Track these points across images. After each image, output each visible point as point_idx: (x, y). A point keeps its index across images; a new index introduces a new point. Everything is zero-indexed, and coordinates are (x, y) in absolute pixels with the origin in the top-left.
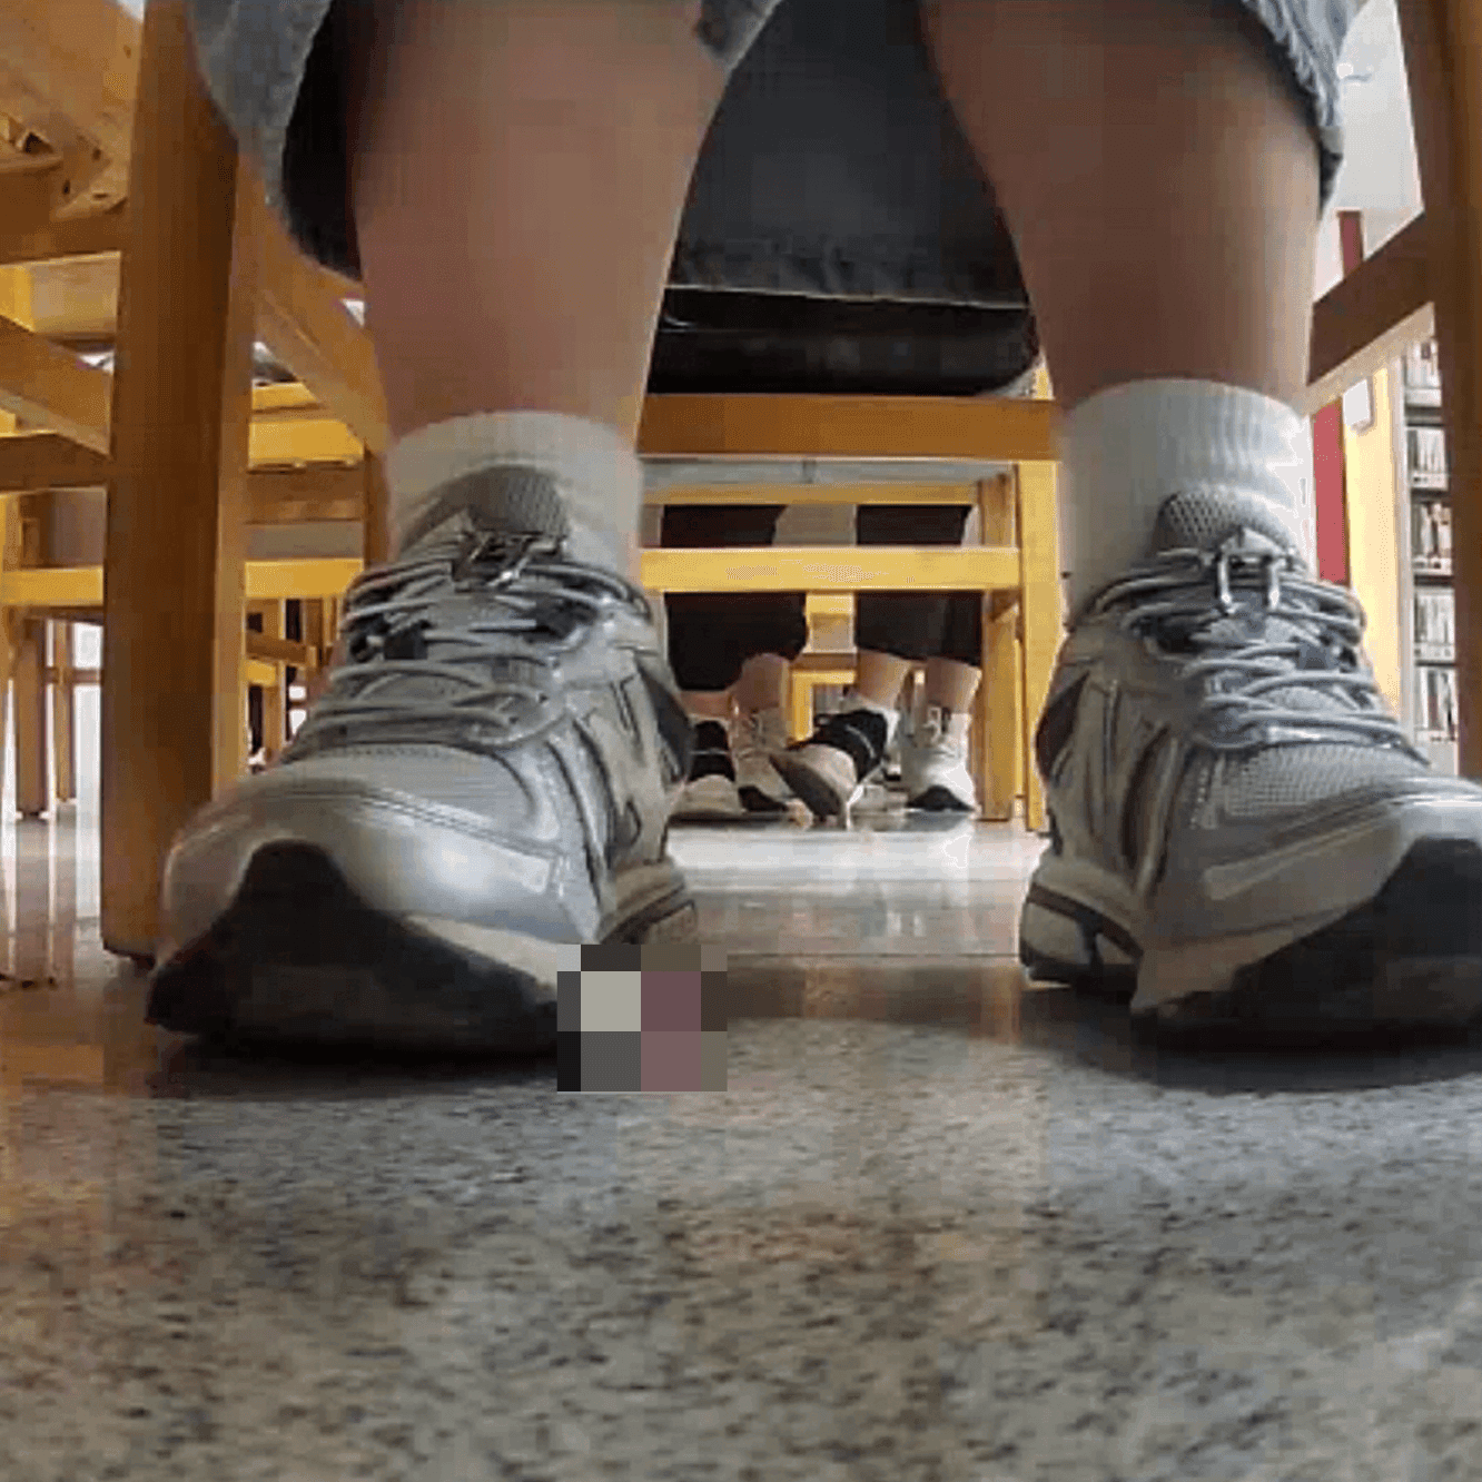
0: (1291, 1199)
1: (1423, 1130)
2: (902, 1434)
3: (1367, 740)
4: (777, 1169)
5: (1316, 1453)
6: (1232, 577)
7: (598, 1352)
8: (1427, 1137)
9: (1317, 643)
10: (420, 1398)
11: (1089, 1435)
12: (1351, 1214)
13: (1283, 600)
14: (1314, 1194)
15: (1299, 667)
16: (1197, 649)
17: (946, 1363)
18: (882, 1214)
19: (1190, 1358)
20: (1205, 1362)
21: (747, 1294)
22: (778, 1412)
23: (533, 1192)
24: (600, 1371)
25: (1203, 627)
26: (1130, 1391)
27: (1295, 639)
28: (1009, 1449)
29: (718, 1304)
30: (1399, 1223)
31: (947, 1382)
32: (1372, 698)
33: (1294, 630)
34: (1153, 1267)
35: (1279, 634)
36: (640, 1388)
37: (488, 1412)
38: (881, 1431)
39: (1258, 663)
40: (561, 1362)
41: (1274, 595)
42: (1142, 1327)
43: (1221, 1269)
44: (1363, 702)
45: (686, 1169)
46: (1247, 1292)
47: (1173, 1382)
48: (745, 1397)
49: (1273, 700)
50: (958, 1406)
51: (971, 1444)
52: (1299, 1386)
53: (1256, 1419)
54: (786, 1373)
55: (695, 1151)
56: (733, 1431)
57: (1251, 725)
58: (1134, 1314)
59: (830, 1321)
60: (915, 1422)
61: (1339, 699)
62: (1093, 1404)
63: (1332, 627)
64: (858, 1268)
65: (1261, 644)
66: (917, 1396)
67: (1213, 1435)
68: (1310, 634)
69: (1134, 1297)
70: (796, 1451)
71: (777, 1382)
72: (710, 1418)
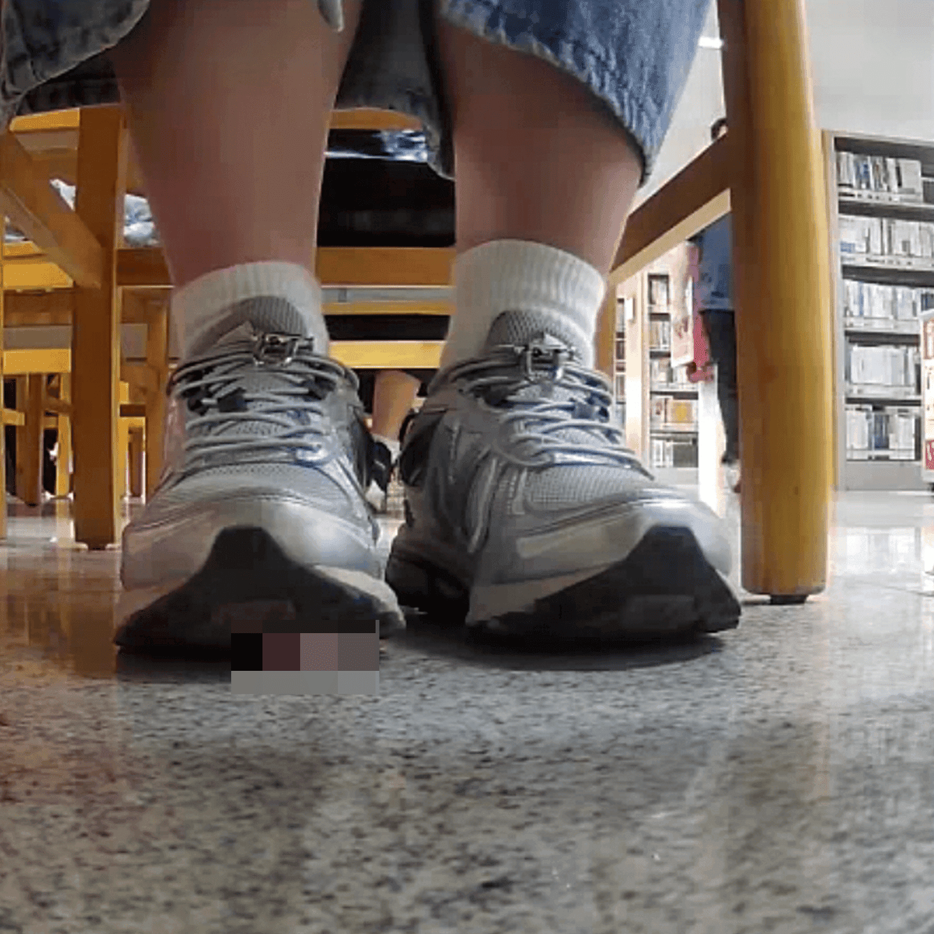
0: (569, 750)
1: (671, 708)
2: (267, 886)
3: (616, 463)
4: (252, 725)
5: (524, 907)
6: (534, 362)
7: (109, 831)
8: (673, 712)
9: (585, 403)
11: (384, 892)
12: (604, 760)
13: (564, 377)
14: (584, 746)
15: (574, 417)
16: (510, 405)
17: (309, 844)
18: (306, 753)
19: (463, 846)
20: (472, 850)
21: (206, 799)
22: (198, 870)
23: (103, 736)
24: (103, 841)
25: (514, 393)
26: (419, 865)
27: (572, 400)
28: (330, 897)
29: (184, 804)
30: (633, 766)
31: (308, 855)
32: (618, 437)
33: (572, 394)
34: (461, 790)
35: (561, 397)
36: (123, 852)
37: (32, 863)
38: (255, 883)
39: (548, 414)
40: (84, 835)
41: (560, 373)
42: (440, 827)
43: (505, 792)
44: (613, 440)
45: (198, 724)
46: (515, 807)
47: (448, 860)
48: (182, 859)
49: (557, 436)
50: (306, 869)
51: (307, 893)
52: (528, 866)
53: (488, 886)
54: (211, 847)
55: (205, 714)
56: (169, 878)
57: (544, 451)
58: (438, 818)
59: (249, 817)
60: (278, 878)
61: (597, 436)
62: (392, 873)
63: (594, 394)
64: (278, 785)
65: (552, 402)
66: (284, 863)
67: (460, 895)
68: (581, 398)
69: (443, 808)
70: (199, 892)
71: (206, 852)
72: (157, 871)
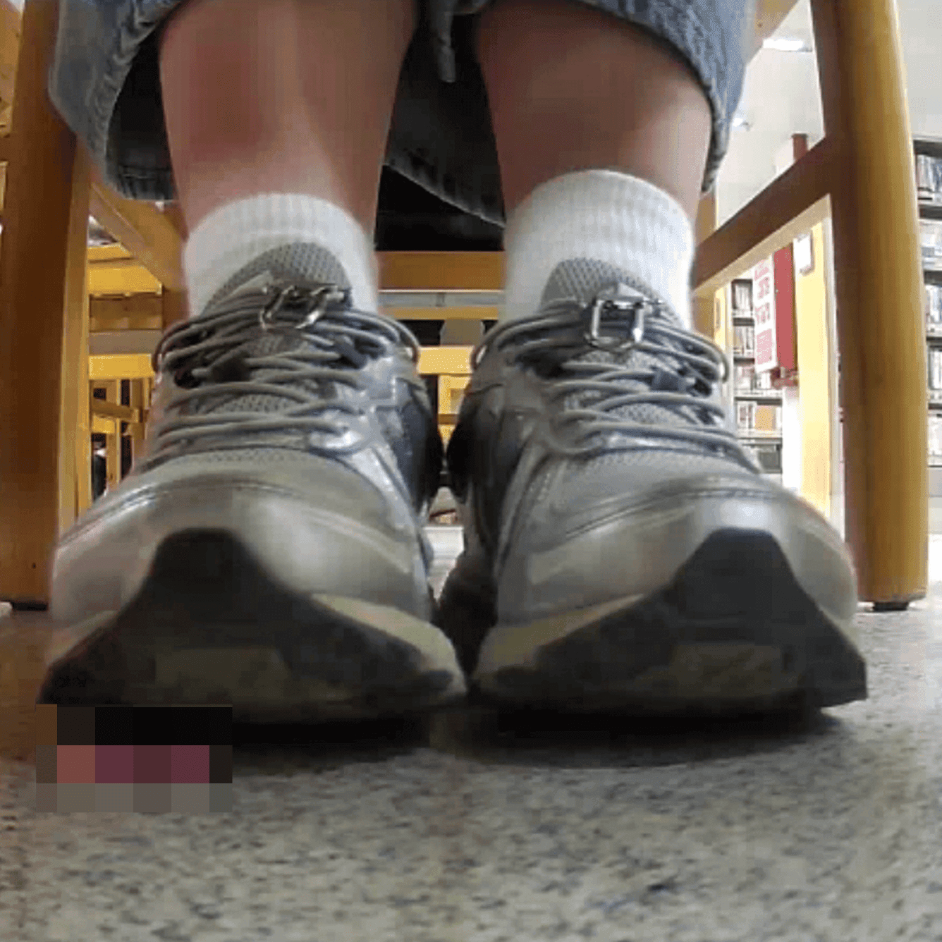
2: (436, 893)
6: (604, 319)
7: (260, 841)
9: (676, 373)
10: (149, 867)
11: (550, 895)
13: (645, 337)
15: (651, 388)
16: (566, 375)
17: (470, 851)
19: (624, 850)
20: (634, 853)
22: (362, 879)
24: (259, 852)
25: (577, 357)
26: (582, 869)
27: (654, 368)
28: (500, 903)
29: (335, 813)
31: (471, 863)
33: (655, 361)
34: (611, 795)
35: (642, 363)
36: (281, 862)
37: (188, 875)
38: (424, 890)
39: (615, 384)
40: (236, 847)
41: (638, 333)
42: (598, 831)
43: (654, 797)
46: (668, 811)
47: (610, 865)
48: (345, 869)
49: (622, 415)
50: (472, 876)
51: (478, 899)
52: (689, 868)
53: (655, 888)
54: (372, 856)
56: (334, 888)
57: (595, 433)
58: (594, 824)
60: (445, 885)
61: (684, 416)
62: (558, 877)
65: (622, 370)
67: (629, 898)
68: (669, 367)
69: (597, 812)
70: (367, 900)
72: (320, 881)
